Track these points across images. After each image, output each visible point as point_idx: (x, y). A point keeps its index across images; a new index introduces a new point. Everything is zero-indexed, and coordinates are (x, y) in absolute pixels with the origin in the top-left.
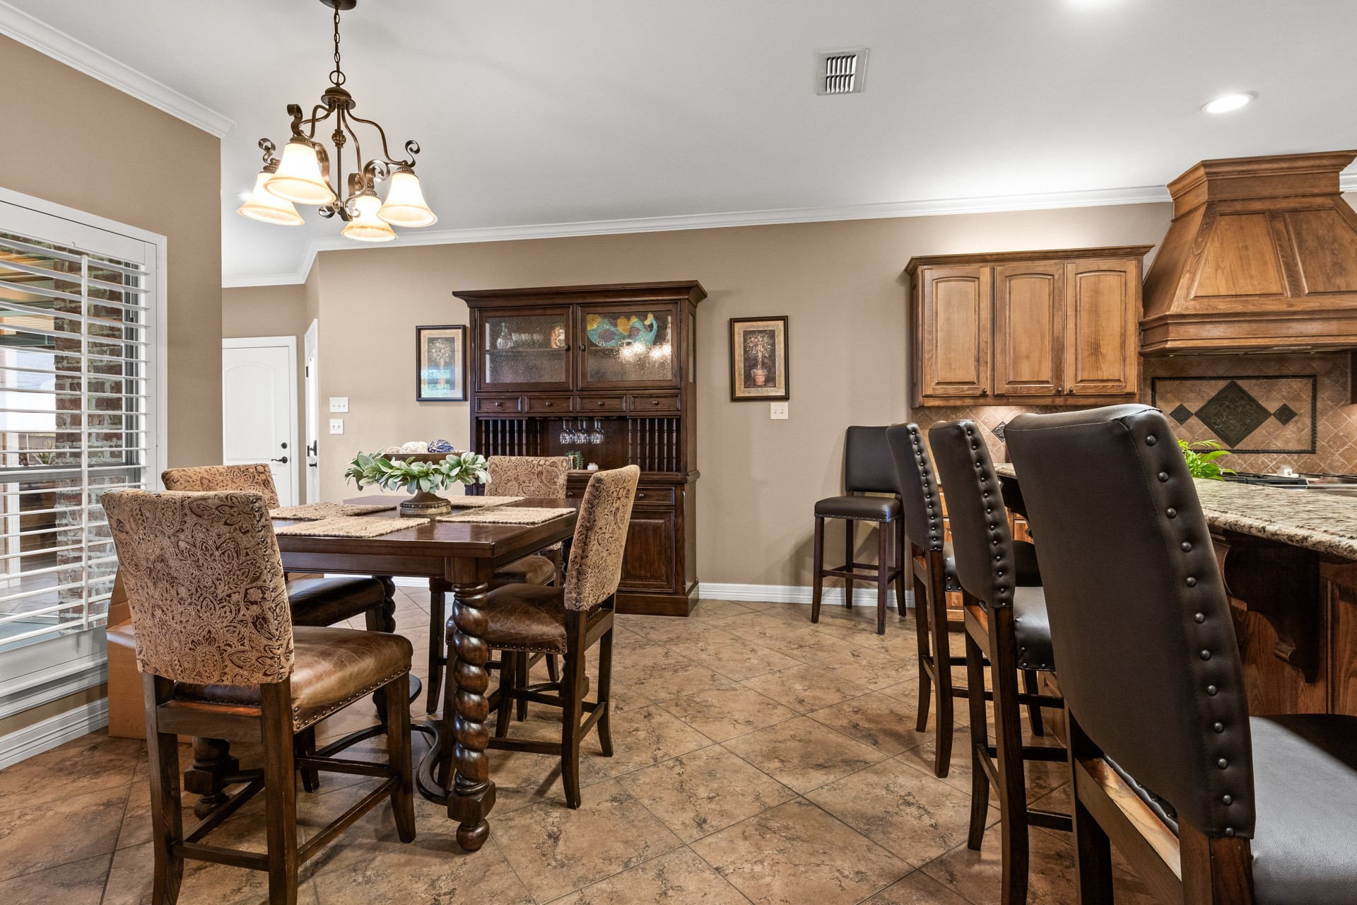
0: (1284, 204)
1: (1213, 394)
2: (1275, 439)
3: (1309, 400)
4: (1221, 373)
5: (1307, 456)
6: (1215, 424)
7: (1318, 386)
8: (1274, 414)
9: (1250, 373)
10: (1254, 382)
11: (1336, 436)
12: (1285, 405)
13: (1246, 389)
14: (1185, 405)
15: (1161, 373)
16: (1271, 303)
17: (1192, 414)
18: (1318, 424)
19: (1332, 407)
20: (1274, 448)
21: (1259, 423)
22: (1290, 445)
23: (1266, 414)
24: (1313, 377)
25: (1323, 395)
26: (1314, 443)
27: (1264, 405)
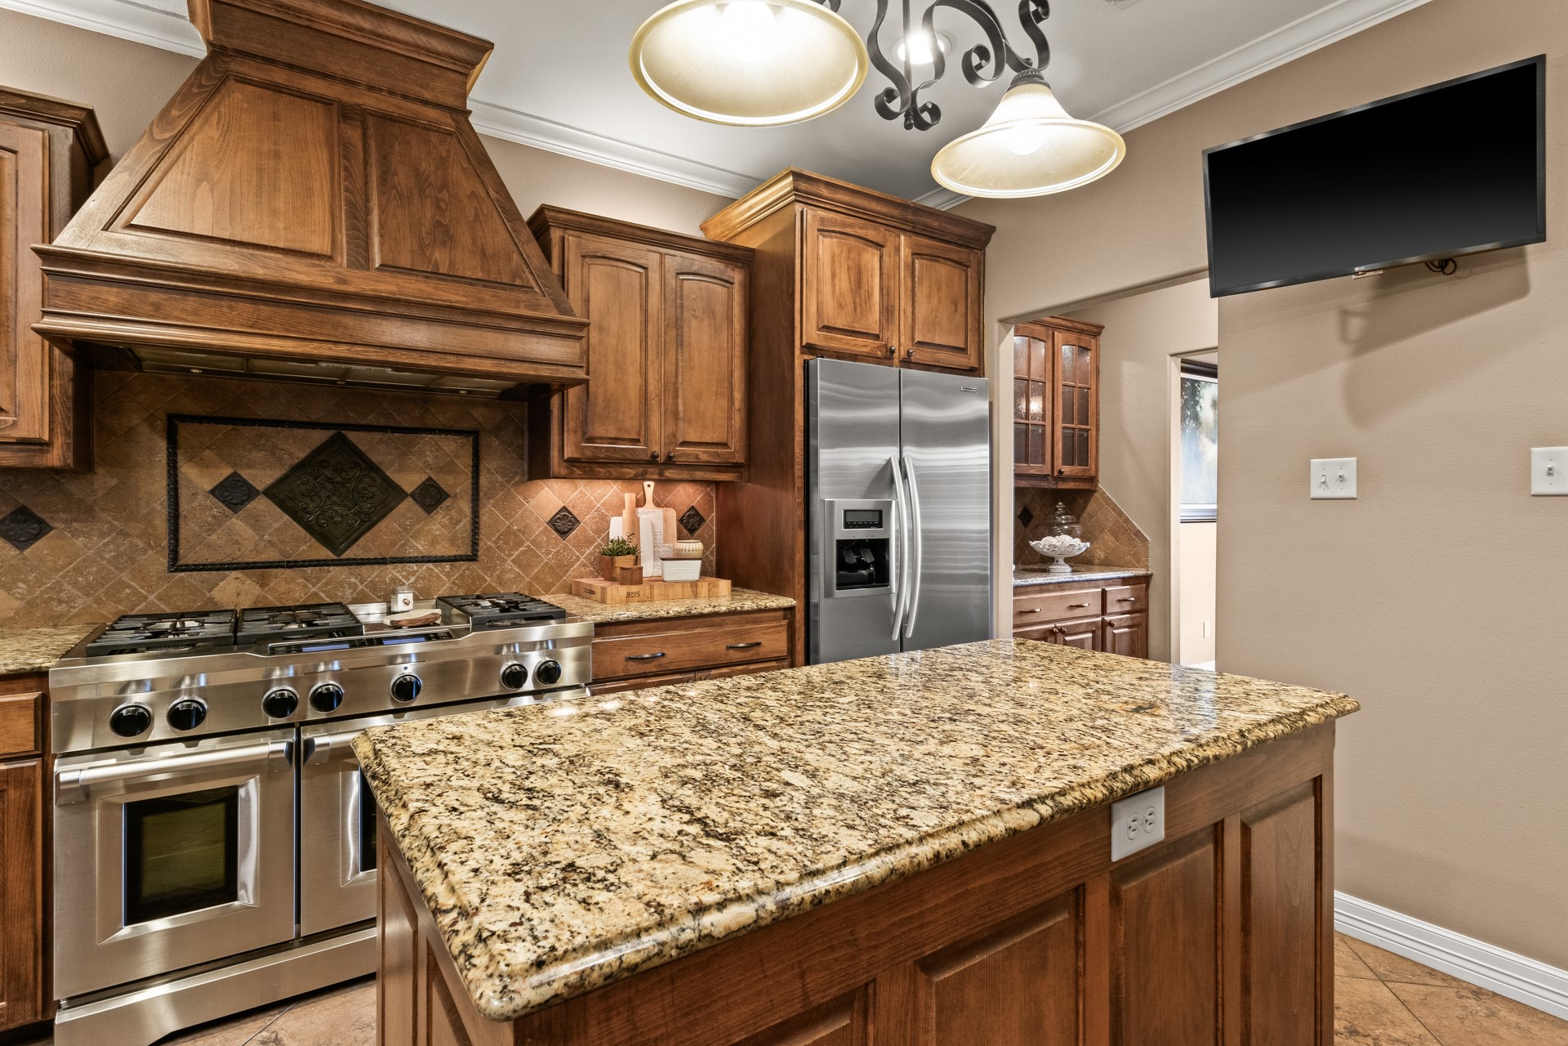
0: (370, 101)
1: (302, 455)
2: (415, 537)
3: (469, 471)
4: (317, 415)
5: (464, 565)
6: (305, 510)
7: (483, 450)
8: (412, 495)
9: (371, 419)
10: (377, 436)
11: (509, 531)
12: (430, 479)
13: (363, 449)
14: (245, 474)
15: (190, 406)
16: (305, 269)
17: (257, 493)
18: (482, 511)
19: (502, 485)
20: (413, 553)
21: (384, 510)
22: (438, 547)
23: (399, 494)
24: (474, 436)
25: (489, 465)
26: (475, 543)
27: (396, 477)
